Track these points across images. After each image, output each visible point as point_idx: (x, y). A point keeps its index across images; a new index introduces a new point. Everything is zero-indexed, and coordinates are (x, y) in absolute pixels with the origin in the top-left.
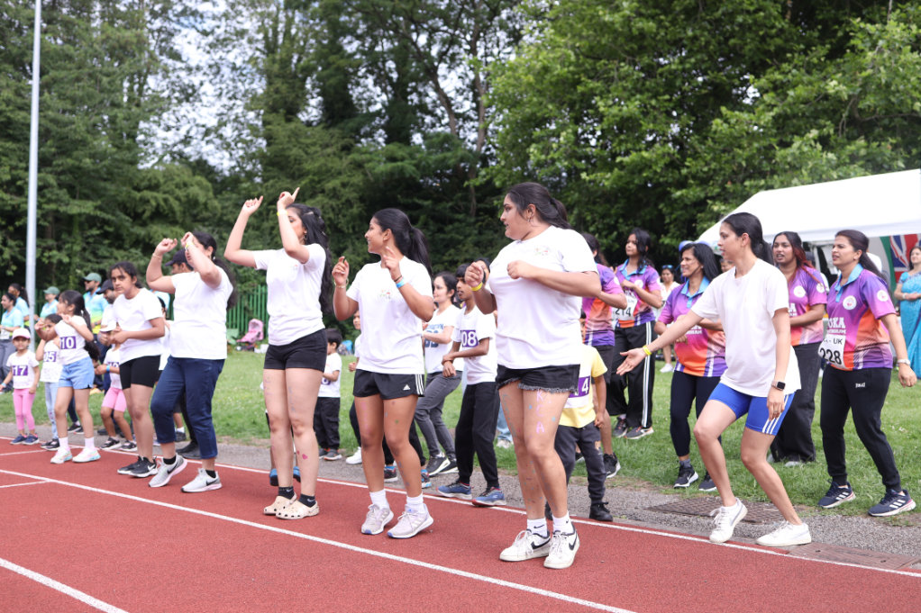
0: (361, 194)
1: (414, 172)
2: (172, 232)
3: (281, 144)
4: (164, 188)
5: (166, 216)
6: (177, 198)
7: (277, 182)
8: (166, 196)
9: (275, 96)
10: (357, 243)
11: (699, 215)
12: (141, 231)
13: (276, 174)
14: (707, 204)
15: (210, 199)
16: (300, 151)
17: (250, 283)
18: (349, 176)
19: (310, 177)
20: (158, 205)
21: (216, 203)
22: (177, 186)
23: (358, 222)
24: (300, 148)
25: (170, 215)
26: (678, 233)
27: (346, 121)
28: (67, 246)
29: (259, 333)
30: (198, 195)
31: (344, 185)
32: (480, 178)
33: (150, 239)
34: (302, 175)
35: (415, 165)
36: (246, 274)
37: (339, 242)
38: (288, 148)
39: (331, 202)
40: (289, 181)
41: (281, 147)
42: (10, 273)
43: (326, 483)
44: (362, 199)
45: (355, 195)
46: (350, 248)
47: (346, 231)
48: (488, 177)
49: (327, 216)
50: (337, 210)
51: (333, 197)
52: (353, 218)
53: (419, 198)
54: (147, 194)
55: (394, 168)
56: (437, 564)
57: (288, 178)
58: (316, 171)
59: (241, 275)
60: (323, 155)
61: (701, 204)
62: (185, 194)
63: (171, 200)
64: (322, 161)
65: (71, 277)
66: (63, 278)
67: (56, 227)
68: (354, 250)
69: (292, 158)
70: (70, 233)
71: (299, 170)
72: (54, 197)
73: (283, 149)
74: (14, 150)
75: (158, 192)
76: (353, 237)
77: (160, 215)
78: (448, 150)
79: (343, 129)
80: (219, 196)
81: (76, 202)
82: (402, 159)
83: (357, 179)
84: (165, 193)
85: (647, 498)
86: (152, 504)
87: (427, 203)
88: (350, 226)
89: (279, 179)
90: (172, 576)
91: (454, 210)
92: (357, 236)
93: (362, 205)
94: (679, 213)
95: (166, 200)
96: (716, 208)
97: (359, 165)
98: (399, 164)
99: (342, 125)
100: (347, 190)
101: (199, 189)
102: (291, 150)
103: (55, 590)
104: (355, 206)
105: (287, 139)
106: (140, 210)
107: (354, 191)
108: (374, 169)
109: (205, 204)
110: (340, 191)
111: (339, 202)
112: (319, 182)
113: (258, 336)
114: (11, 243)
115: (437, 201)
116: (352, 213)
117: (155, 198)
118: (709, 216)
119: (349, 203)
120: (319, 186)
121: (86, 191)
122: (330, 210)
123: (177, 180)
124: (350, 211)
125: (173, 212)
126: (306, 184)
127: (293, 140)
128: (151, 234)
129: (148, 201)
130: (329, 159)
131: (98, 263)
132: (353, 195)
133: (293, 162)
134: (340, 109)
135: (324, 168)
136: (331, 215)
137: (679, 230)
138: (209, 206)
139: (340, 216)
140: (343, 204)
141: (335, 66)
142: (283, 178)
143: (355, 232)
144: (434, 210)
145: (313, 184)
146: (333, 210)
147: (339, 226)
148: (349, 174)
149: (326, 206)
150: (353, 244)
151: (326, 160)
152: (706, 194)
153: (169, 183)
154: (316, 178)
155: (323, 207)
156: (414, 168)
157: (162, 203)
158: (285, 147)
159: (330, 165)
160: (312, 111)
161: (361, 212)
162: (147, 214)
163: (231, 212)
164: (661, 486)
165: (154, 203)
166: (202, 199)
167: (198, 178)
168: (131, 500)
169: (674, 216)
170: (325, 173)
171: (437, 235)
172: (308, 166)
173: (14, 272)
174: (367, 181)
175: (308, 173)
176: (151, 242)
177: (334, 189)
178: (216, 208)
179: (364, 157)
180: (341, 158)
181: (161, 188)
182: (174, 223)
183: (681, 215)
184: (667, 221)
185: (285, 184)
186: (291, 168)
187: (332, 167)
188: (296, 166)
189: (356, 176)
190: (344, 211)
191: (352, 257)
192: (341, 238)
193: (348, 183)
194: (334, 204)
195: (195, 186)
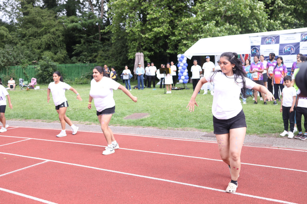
0: (62, 33)
1: (80, 27)
3: (33, 15)
7: (32, 29)
10: (61, 50)
11: (179, 44)
13: (31, 26)
14: (182, 41)
15: (8, 34)
16: (40, 18)
17: (25, 64)
19: (45, 27)
21: (10, 36)
23: (62, 43)
24: (40, 17)
27: (55, 7)
29: (35, 82)
30: (4, 33)
31: (57, 30)
34: (42, 26)
36: (24, 61)
37: (55, 49)
38: (36, 17)
39: (52, 36)
40: (36, 28)
41: (33, 16)
44: (63, 35)
45: (61, 34)
46: (59, 52)
47: (58, 46)
49: (51, 41)
50: (54, 39)
51: (53, 34)
52: (60, 42)
55: (73, 25)
57: (35, 27)
58: (47, 25)
59: (22, 62)
60: (48, 20)
61: (179, 41)
64: (48, 21)
68: (61, 52)
69: (37, 20)
71: (40, 25)
73: (34, 17)
76: (60, 48)
78: (92, 18)
79: (54, 10)
80: (10, 33)
82: (77, 22)
83: (61, 28)
87: (84, 35)
88: (59, 44)
89: (33, 28)
91: (94, 38)
92: (62, 47)
93: (63, 37)
94: (173, 42)
96: (184, 42)
98: (75, 24)
99: (53, 9)
100: (58, 32)
101: (4, 31)
102: (37, 18)
104: (61, 37)
105: (35, 14)
107: (61, 32)
108: (67, 26)
109: (6, 36)
110: (55, 32)
111: (55, 36)
113: (35, 83)
115: (88, 35)
116: (60, 40)
118: (182, 44)
119: (59, 36)
120: (48, 31)
122: (52, 39)
124: (59, 39)
126: (43, 30)
127: (37, 14)
132: (60, 34)
133: (38, 22)
135: (49, 25)
136: (53, 40)
137: (172, 47)
138: (8, 37)
139: (56, 41)
140: (57, 37)
142: (34, 28)
143: (61, 46)
144: (87, 39)
145: (46, 30)
146: (53, 39)
147: (55, 44)
148: (58, 26)
149: (51, 37)
150: (60, 51)
151: (50, 21)
152: (181, 38)
154: (47, 28)
155: (50, 38)
156: (80, 25)
158: (35, 16)
159: (51, 23)
161: (63, 39)
163: (15, 39)
167: (2, 27)
169: (171, 44)
170: (51, 26)
172: (43, 23)
174: (65, 29)
175: (43, 26)
177: (53, 32)
178: (10, 38)
180: (54, 20)
184: (169, 45)
185: (35, 29)
186: (37, 24)
187: (52, 24)
188: (39, 23)
189: (61, 27)
190: (57, 39)
191: (60, 55)
192: (56, 48)
193: (58, 29)
194: (54, 37)
195: (2, 30)
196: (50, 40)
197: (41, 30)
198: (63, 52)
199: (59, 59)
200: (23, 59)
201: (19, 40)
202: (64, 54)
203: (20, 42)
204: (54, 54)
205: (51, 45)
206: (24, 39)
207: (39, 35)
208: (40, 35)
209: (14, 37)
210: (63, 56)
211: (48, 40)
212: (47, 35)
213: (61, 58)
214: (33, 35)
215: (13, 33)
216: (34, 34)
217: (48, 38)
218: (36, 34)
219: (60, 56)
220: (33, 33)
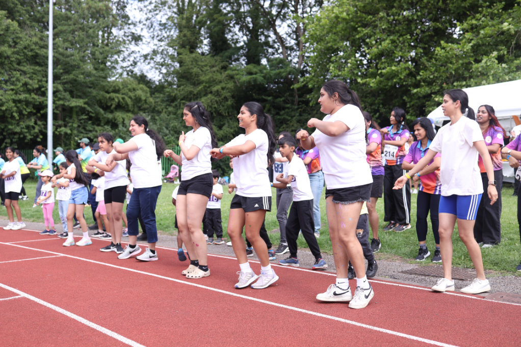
0: (232, 93)
1: (262, 81)
2: (127, 116)
3: (188, 66)
4: (123, 91)
5: (124, 107)
6: (130, 97)
7: (185, 87)
8: (124, 96)
9: (184, 38)
10: (232, 121)
11: (427, 103)
12: (110, 116)
13: (185, 83)
14: (432, 97)
15: (148, 97)
16: (199, 69)
17: (171, 144)
18: (226, 84)
19: (204, 84)
20: (119, 101)
21: (151, 100)
22: (130, 90)
23: (231, 110)
24: (198, 68)
25: (126, 107)
26: (414, 113)
27: (223, 52)
28: (70, 124)
29: (177, 173)
30: (141, 95)
31: (223, 89)
32: (300, 83)
33: (115, 120)
34: (200, 83)
35: (263, 77)
36: (169, 140)
37: (220, 121)
38: (192, 68)
39: (215, 98)
40: (192, 86)
41: (187, 67)
42: (39, 140)
43: (216, 257)
44: (233, 97)
45: (229, 94)
46: (227, 125)
47: (224, 115)
48: (305, 83)
49: (213, 106)
50: (219, 103)
51: (217, 95)
52: (228, 107)
53: (265, 96)
54: (113, 95)
55: (251, 78)
56: (281, 303)
57: (191, 85)
58: (207, 81)
59: (166, 140)
60: (211, 72)
61: (428, 97)
62: (134, 95)
63: (127, 98)
64: (211, 75)
65: (72, 142)
66: (68, 142)
67: (62, 114)
68: (229, 125)
69: (194, 73)
70: (71, 117)
71: (197, 80)
72: (62, 97)
73: (189, 69)
74: (40, 71)
75: (119, 94)
76: (228, 118)
77: (120, 107)
78: (282, 68)
79: (222, 57)
80: (153, 96)
81: (74, 99)
82: (256, 73)
83: (231, 85)
84: (123, 94)
85: (400, 266)
86: (120, 269)
87: (270, 98)
88: (226, 111)
89: (187, 85)
90: (132, 309)
91: (285, 102)
92: (231, 117)
93: (234, 100)
94: (415, 101)
95: (123, 99)
96: (437, 99)
97: (231, 77)
98: (254, 76)
99: (221, 54)
100: (225, 91)
101: (142, 92)
102: (193, 69)
103: (67, 316)
104: (229, 100)
105: (191, 63)
106: (109, 104)
107: (229, 92)
108: (240, 79)
109: (145, 100)
110: (221, 92)
111: (220, 99)
112: (209, 87)
113: (176, 174)
114: (39, 123)
115: (276, 97)
117: (118, 97)
118: (433, 103)
119: (226, 99)
120: (209, 89)
121: (79, 94)
122: (215, 103)
123: (130, 87)
124: (227, 103)
125: (127, 105)
126: (201, 89)
127: (194, 63)
128: (116, 117)
129: (113, 99)
130: (215, 74)
131: (86, 134)
132: (228, 94)
133: (194, 76)
134: (220, 45)
135: (212, 79)
136: (216, 106)
137: (415, 111)
138: (147, 101)
139: (221, 106)
140: (222, 99)
141: (217, 21)
142: (189, 85)
143: (229, 116)
144: (274, 102)
145: (206, 88)
146: (217, 103)
147: (220, 111)
148: (226, 82)
149: (213, 101)
150: (228, 122)
151: (213, 75)
152: (431, 91)
153: (125, 89)
154: (207, 85)
155: (211, 101)
156: (262, 78)
157: (121, 100)
158: (190, 67)
159: (215, 77)
160: (205, 47)
161: (232, 104)
162: (113, 106)
163: (160, 105)
164: (408, 259)
165: (117, 100)
166: (143, 98)
167: (141, 86)
168: (108, 266)
169: (412, 103)
170: (212, 82)
171: (275, 116)
172: (203, 78)
173: (41, 139)
174: (236, 86)
175: (202, 82)
176: (116, 122)
177: (218, 91)
178: (151, 102)
179: (234, 72)
180: (221, 73)
181: (121, 92)
182: (128, 111)
183: (416, 103)
184: (408, 106)
185: (190, 88)
186: (193, 79)
187: (216, 79)
188: (196, 78)
189: (230, 83)
190: (223, 103)
191: (228, 129)
192: (221, 119)
193: (225, 87)
194: (217, 99)
195: (140, 90)
196: (212, 104)
197: (198, 89)
198: (233, 124)
199: (226, 137)
200: (168, 136)
201: (166, 106)
202: (234, 127)
203: (167, 109)
204: (218, 129)
205: (214, 113)
206: (173, 104)
207: (195, 97)
208: (197, 98)
209: (157, 102)
210: (232, 131)
211: (208, 105)
212: (206, 96)
213: (229, 135)
214: (187, 97)
215: (157, 95)
216: (188, 95)
217: (209, 101)
218: (192, 96)
219: (227, 131)
220: (186, 94)
